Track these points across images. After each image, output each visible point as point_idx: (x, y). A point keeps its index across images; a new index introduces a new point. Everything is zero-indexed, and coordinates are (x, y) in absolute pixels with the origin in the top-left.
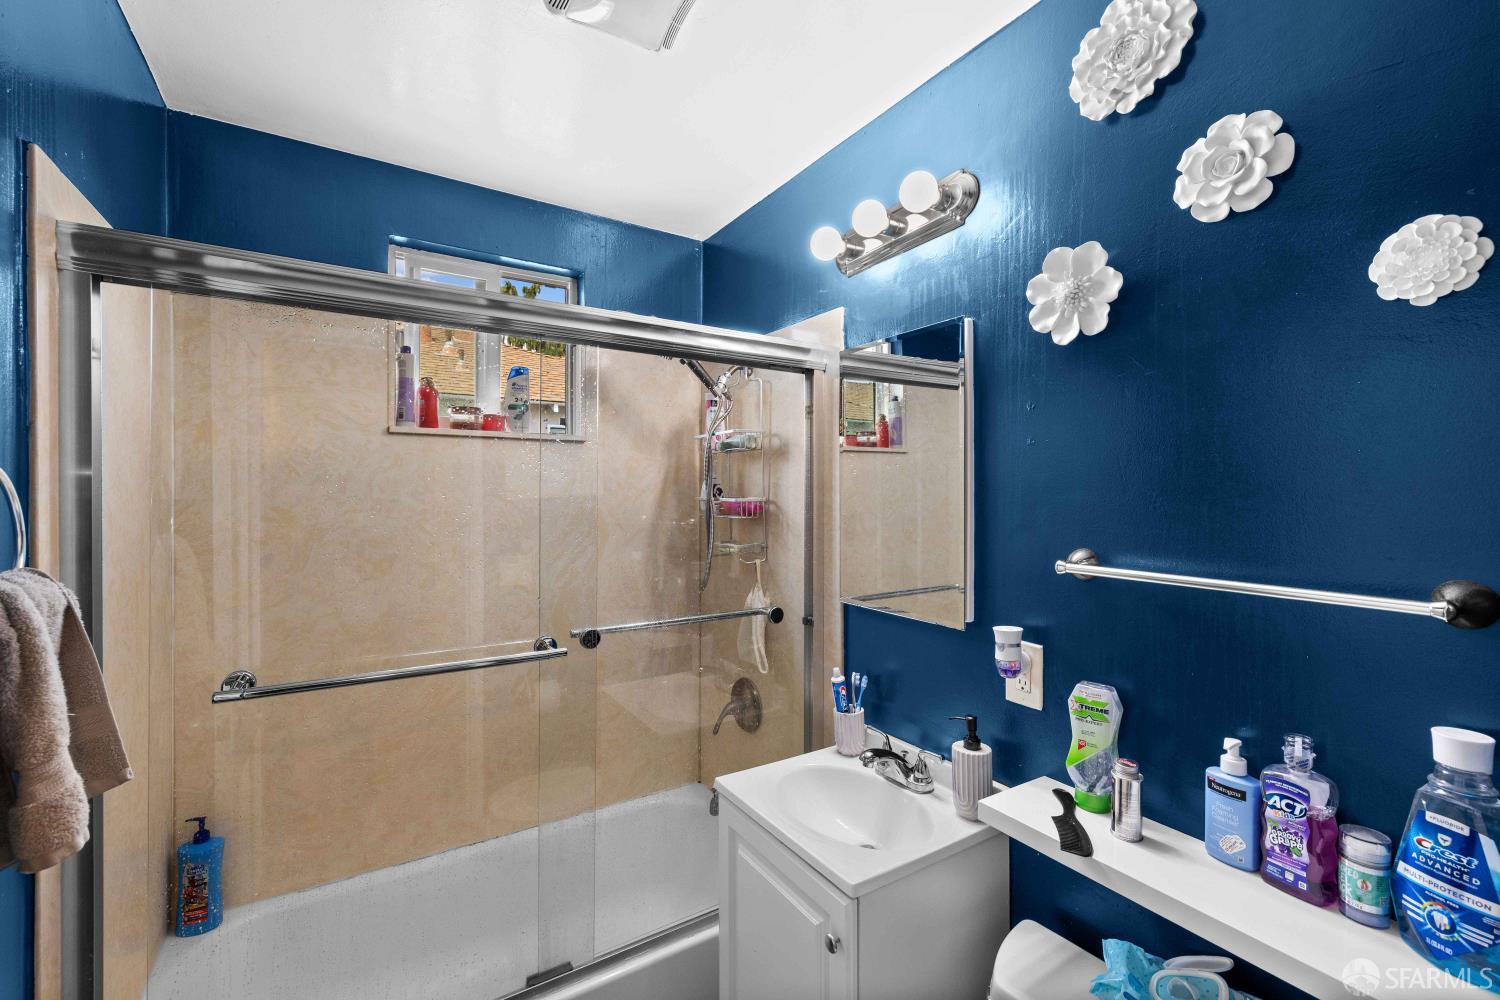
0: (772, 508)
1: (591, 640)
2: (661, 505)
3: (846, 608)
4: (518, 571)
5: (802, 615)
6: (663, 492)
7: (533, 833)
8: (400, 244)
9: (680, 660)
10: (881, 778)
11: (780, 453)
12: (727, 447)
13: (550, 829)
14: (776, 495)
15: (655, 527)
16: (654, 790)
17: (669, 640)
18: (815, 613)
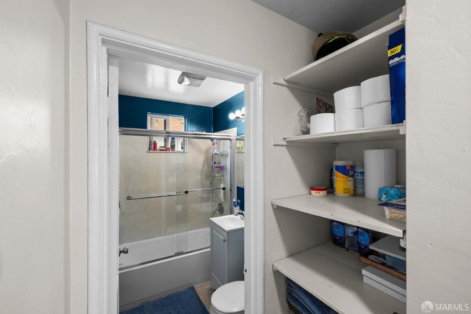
0: (225, 167)
1: (186, 192)
2: (203, 166)
3: (238, 187)
4: (173, 180)
5: (230, 189)
6: (204, 163)
7: (176, 235)
8: (149, 114)
9: (208, 200)
10: (240, 219)
11: (226, 155)
12: (216, 154)
13: (179, 234)
14: (226, 164)
15: (202, 170)
16: (202, 228)
17: (205, 195)
18: (232, 188)
